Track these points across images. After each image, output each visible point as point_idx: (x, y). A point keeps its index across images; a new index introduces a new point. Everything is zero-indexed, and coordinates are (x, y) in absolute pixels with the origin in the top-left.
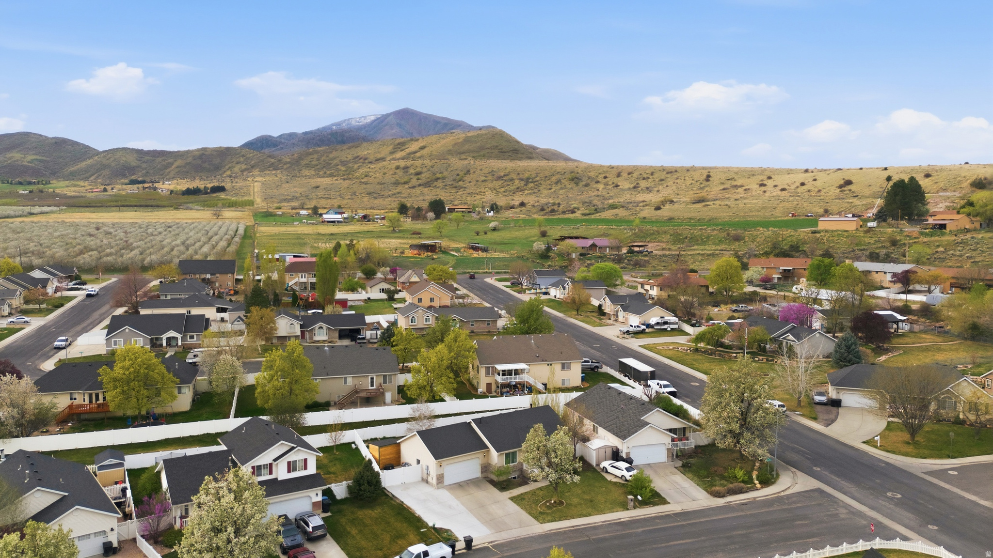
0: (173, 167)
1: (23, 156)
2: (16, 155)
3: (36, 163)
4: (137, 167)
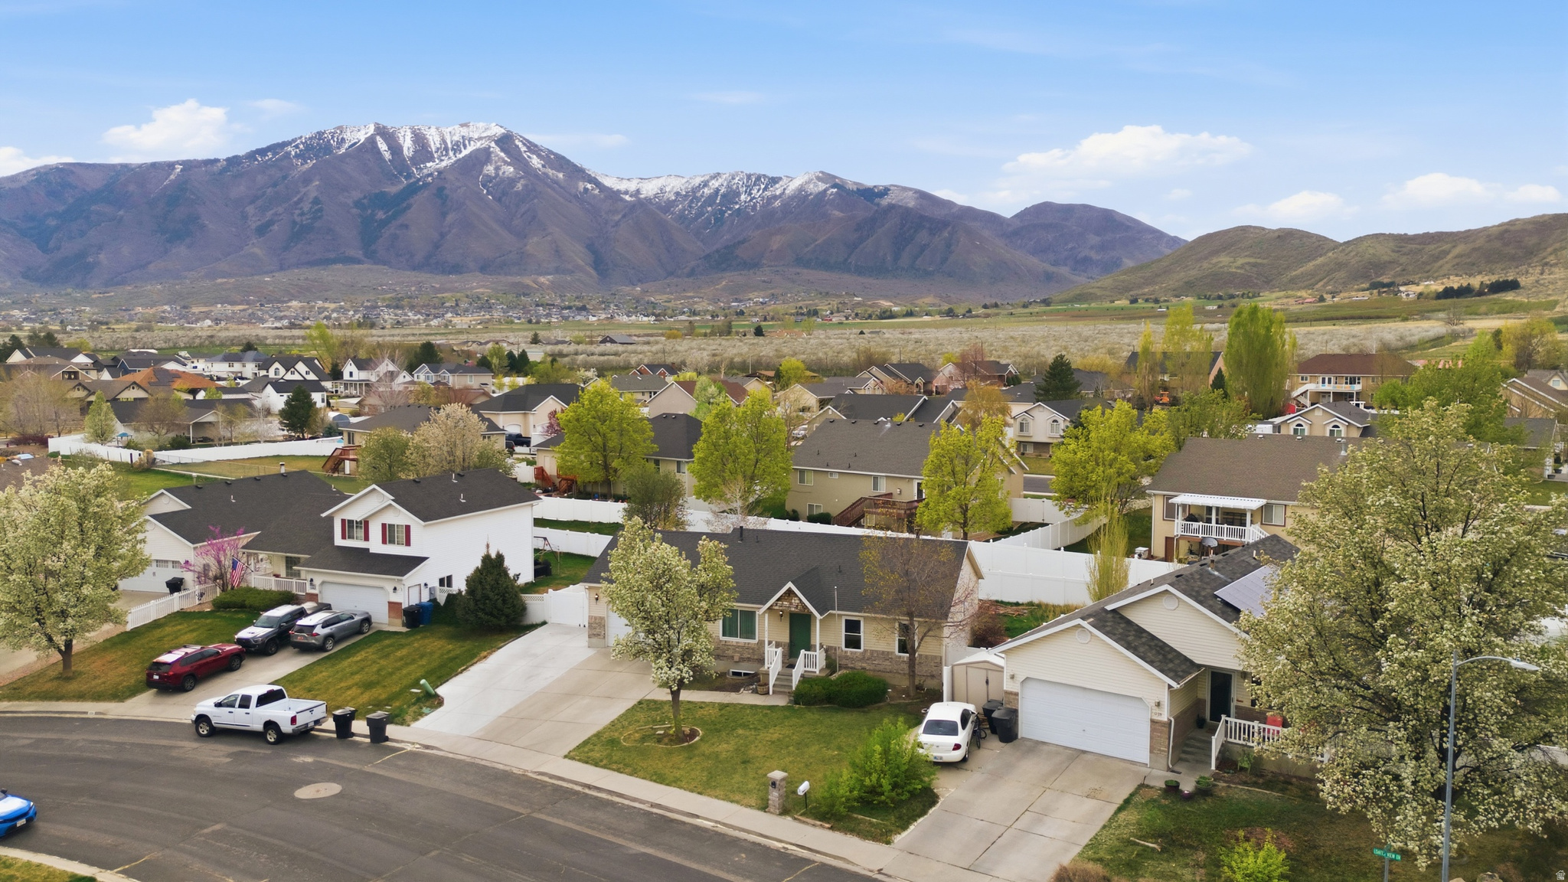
0: (1449, 257)
1: (1232, 259)
2: (1224, 259)
3: (1248, 268)
4: (1390, 262)
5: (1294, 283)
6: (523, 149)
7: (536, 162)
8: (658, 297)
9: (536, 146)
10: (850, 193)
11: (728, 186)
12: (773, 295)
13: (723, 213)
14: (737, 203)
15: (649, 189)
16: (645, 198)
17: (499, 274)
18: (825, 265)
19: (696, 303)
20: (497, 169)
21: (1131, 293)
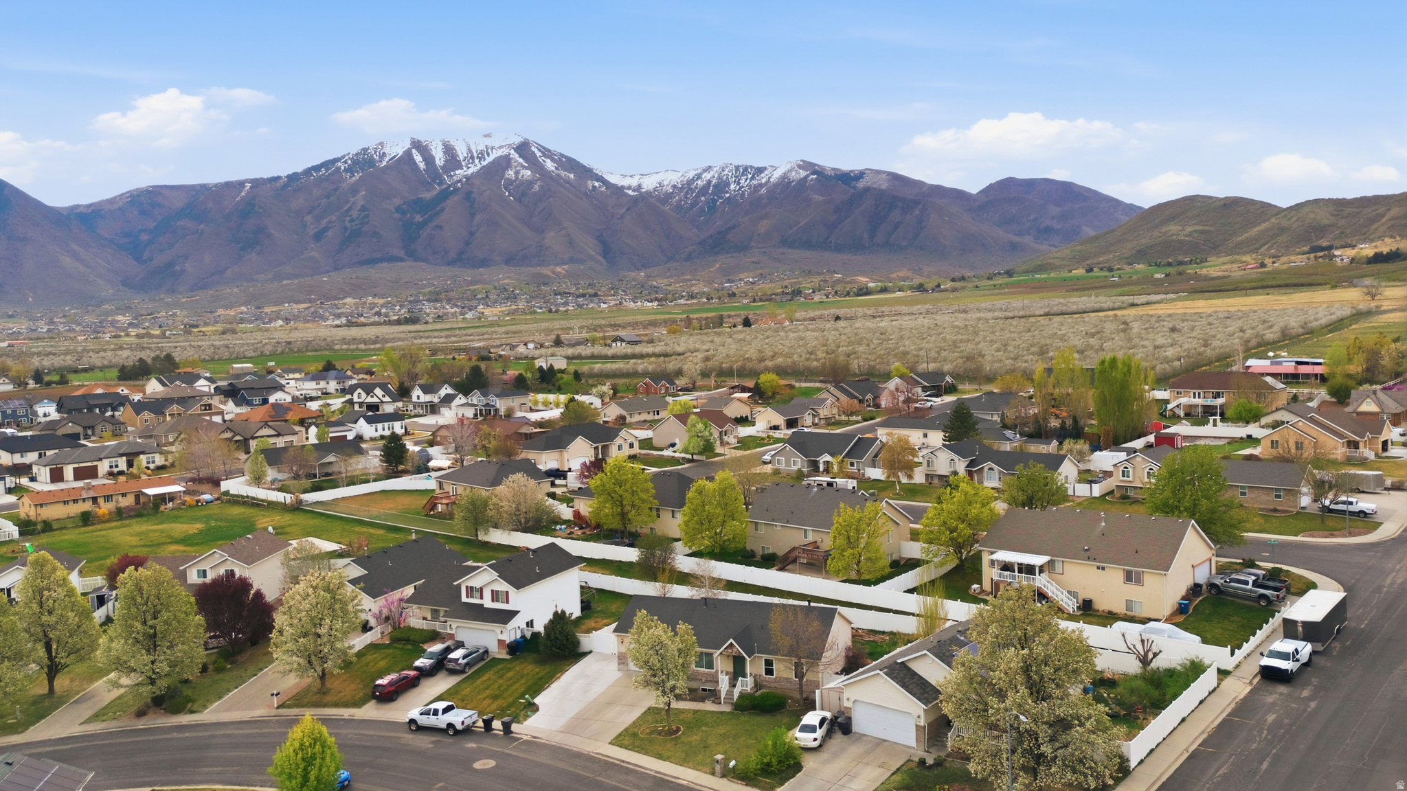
0: (1386, 218)
1: (1180, 228)
2: (1173, 228)
3: (1195, 235)
4: (1330, 226)
5: (1240, 248)
6: (538, 154)
7: (550, 165)
8: (660, 281)
9: (549, 151)
10: (828, 178)
11: (719, 178)
12: (761, 275)
13: (714, 201)
14: (727, 192)
15: (649, 184)
16: (646, 192)
17: (522, 266)
18: (808, 245)
19: (692, 285)
20: (517, 173)
21: (1088, 262)
